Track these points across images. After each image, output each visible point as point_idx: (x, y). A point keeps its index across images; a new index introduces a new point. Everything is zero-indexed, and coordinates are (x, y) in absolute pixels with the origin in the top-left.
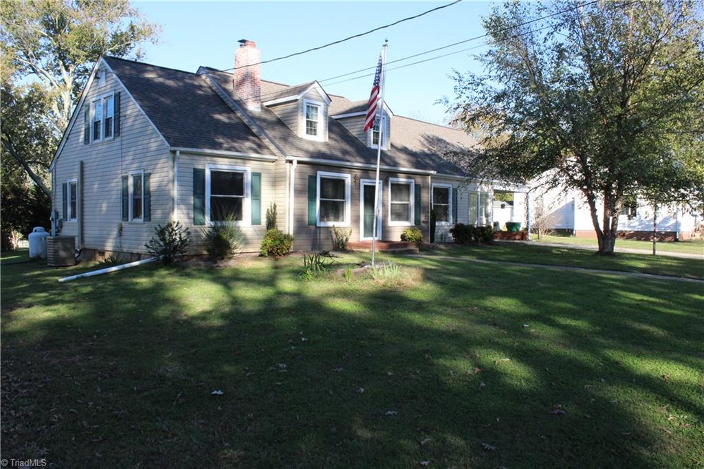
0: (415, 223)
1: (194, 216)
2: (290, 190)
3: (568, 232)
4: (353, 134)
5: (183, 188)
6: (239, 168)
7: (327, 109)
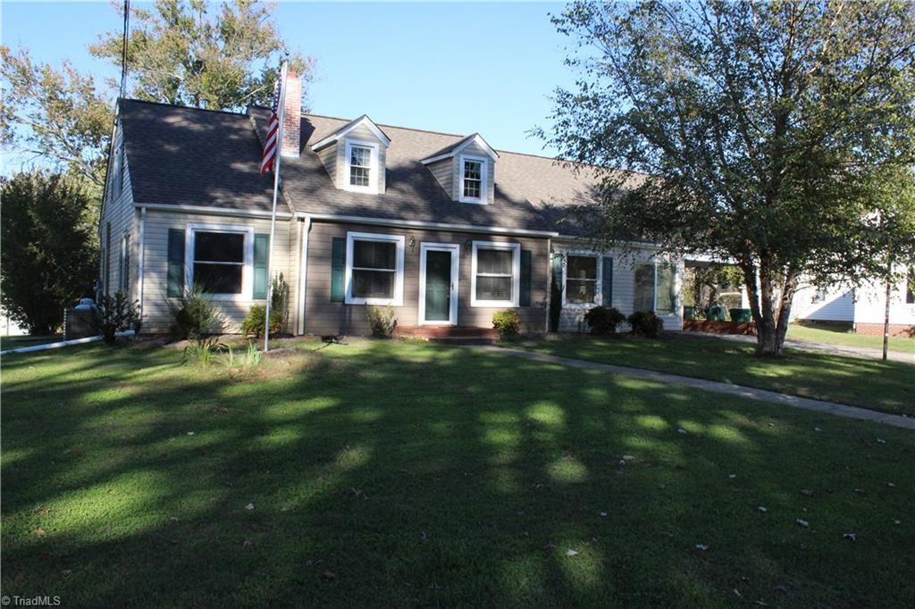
0: (520, 304)
1: (168, 286)
2: (301, 256)
3: (845, 326)
4: (440, 183)
5: (154, 253)
6: (237, 227)
7: (384, 151)
